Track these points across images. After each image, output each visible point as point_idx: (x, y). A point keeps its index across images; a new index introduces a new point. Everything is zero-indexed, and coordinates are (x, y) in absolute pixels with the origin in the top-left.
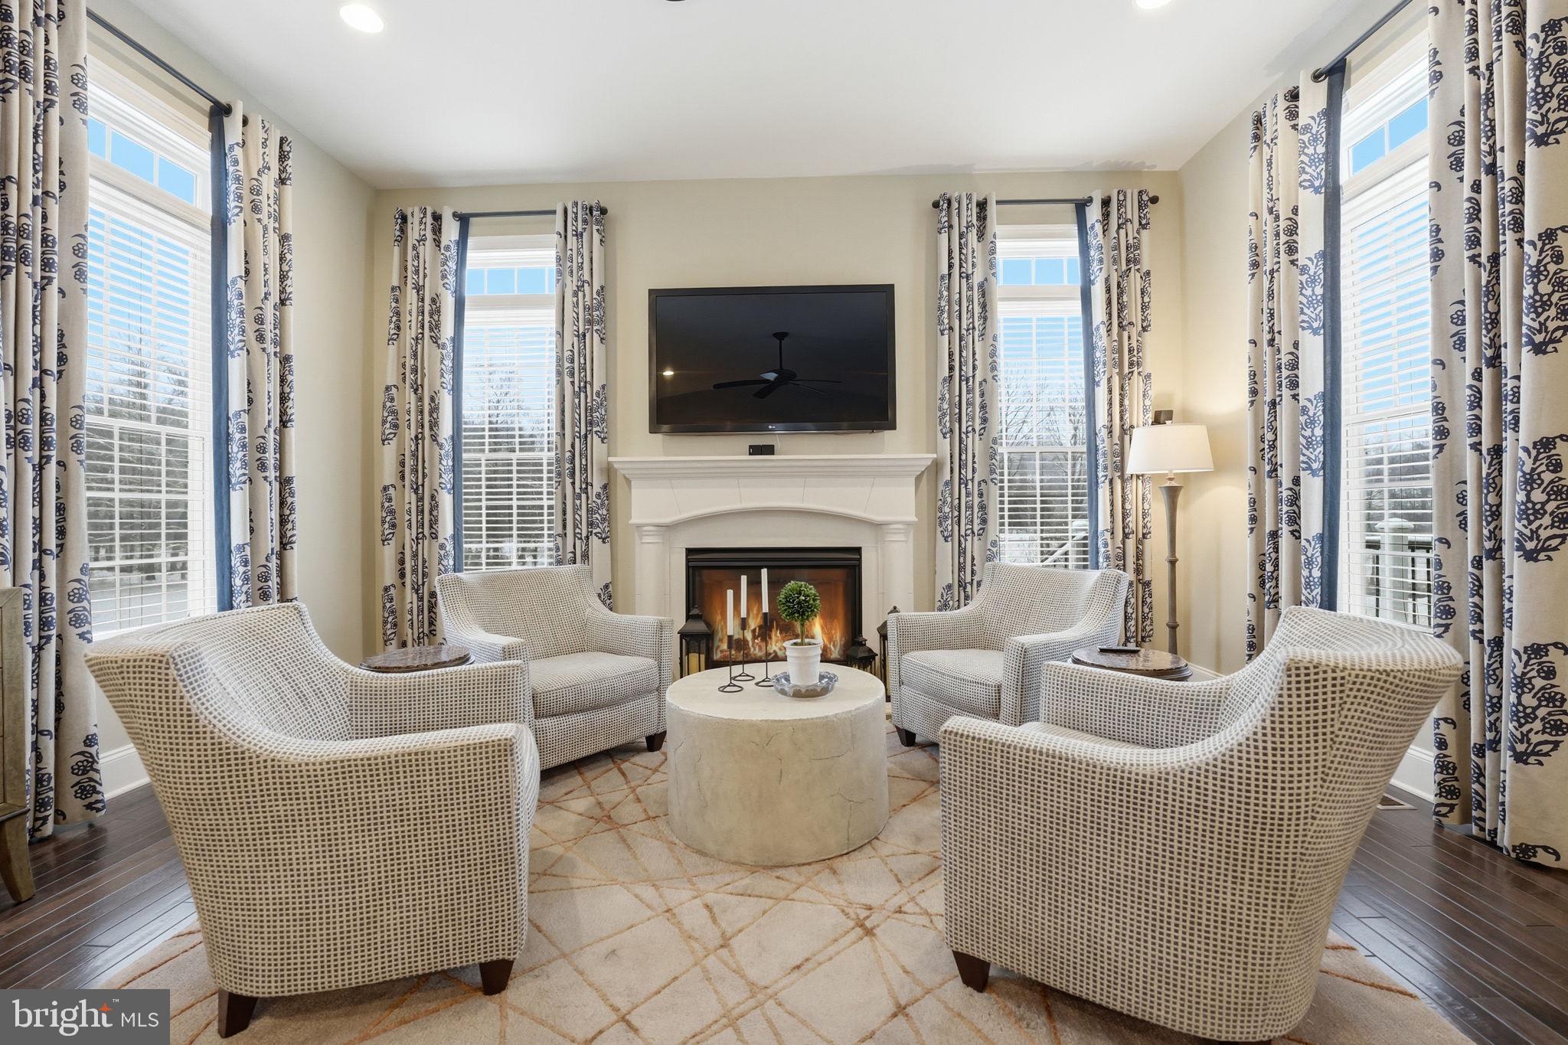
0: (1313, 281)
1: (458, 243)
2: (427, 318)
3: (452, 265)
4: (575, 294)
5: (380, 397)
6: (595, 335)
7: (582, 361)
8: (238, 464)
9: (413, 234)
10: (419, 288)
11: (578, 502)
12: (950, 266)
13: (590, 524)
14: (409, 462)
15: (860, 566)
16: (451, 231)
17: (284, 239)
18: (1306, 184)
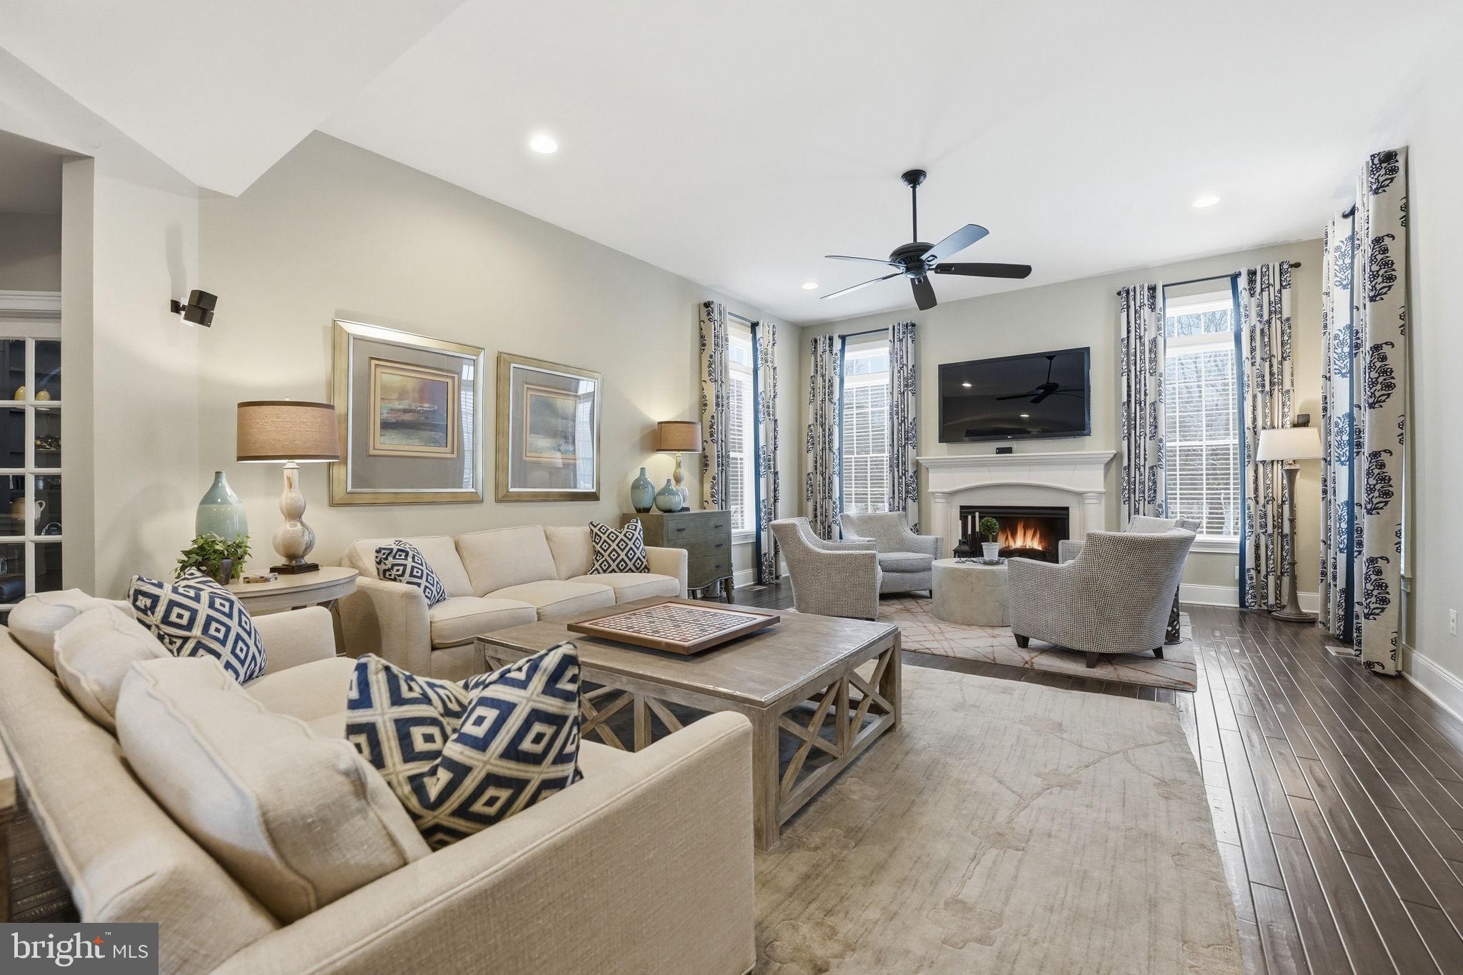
0: (1342, 344)
1: (841, 350)
2: (827, 390)
3: (838, 362)
4: (899, 372)
5: (805, 430)
6: (909, 392)
7: (903, 406)
8: (763, 467)
9: (820, 350)
10: (823, 376)
11: (901, 481)
12: (1129, 332)
13: (907, 492)
14: (819, 461)
15: (1068, 518)
16: (837, 344)
17: (775, 369)
18: (1337, 284)
